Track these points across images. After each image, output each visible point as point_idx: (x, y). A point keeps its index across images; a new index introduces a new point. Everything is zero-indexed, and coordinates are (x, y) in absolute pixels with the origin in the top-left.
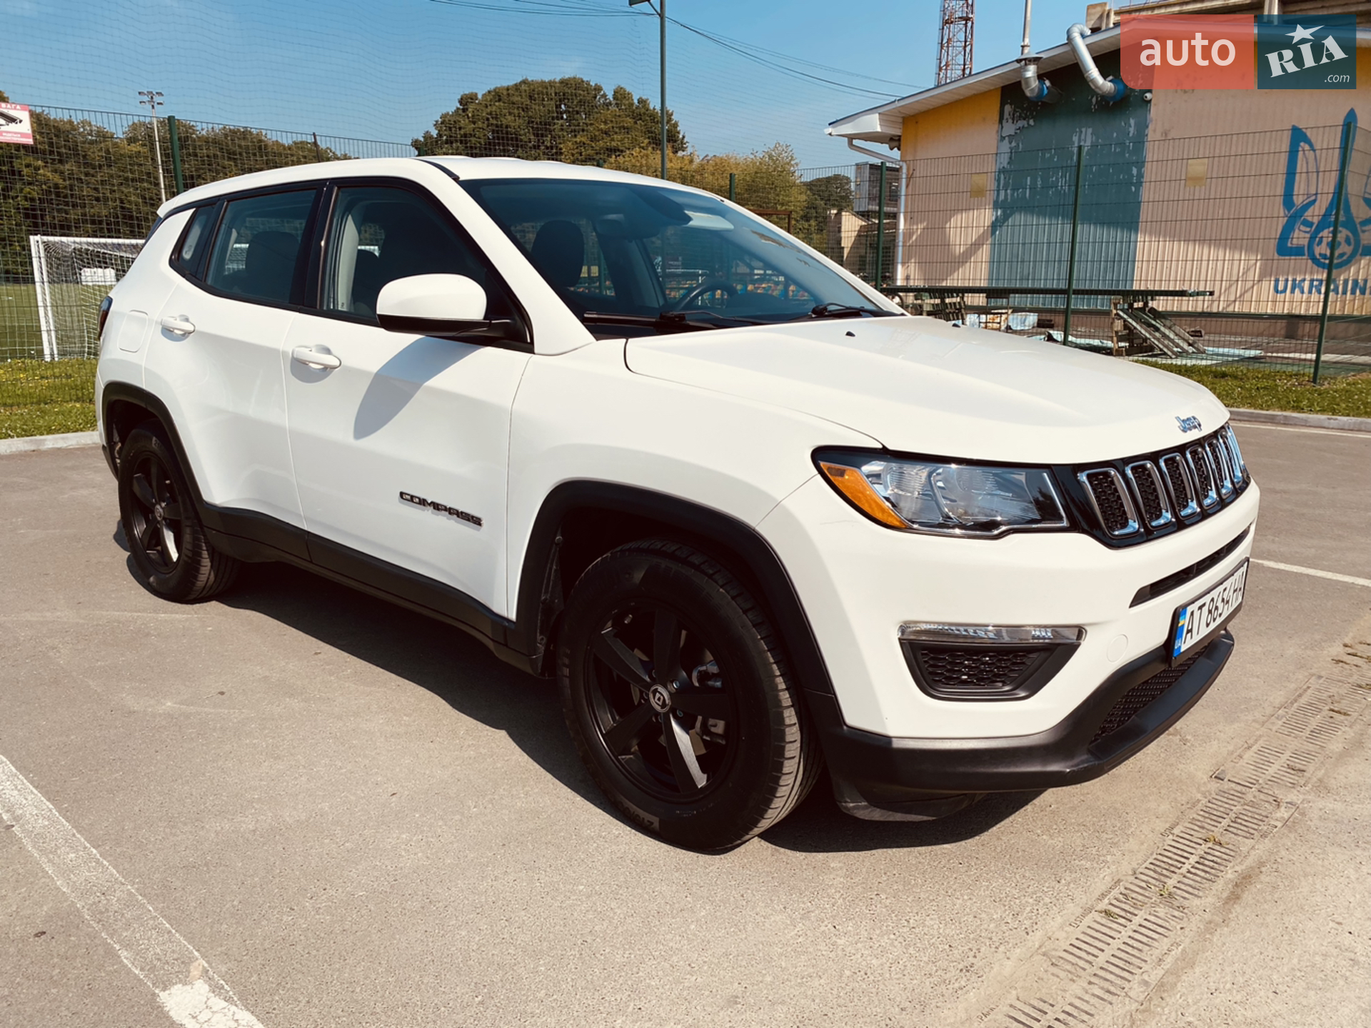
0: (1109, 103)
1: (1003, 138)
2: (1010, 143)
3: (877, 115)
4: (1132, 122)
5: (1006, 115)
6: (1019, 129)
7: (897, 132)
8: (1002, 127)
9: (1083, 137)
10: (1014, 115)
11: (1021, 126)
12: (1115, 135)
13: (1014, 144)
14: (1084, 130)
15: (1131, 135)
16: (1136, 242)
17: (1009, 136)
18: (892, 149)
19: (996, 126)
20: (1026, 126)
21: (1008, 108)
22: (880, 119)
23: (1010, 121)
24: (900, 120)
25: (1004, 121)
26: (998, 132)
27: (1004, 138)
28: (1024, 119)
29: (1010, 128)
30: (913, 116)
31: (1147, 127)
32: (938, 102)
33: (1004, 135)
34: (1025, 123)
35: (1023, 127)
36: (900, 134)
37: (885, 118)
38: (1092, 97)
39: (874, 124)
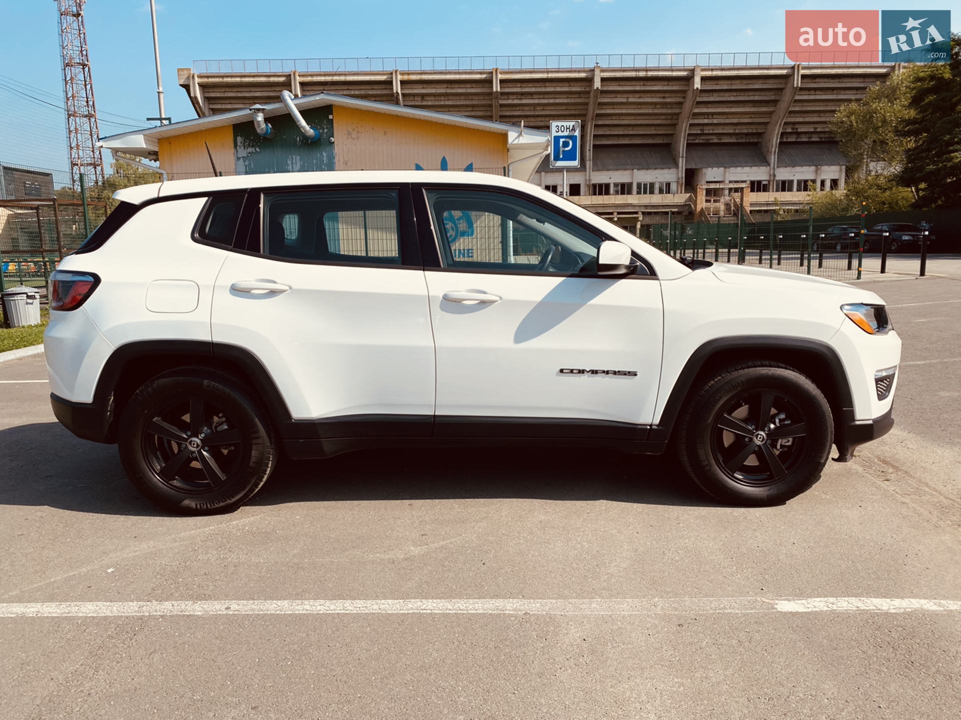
0: (308, 141)
1: (238, 159)
2: (245, 162)
3: (142, 136)
4: (324, 154)
5: (239, 143)
6: (250, 153)
7: (155, 148)
8: (237, 151)
9: (294, 161)
10: (244, 144)
11: (251, 151)
12: (315, 161)
13: (247, 163)
14: (294, 157)
15: (325, 162)
16: (338, 229)
17: (243, 157)
18: (150, 161)
19: (233, 150)
20: (254, 151)
21: (239, 139)
22: (144, 139)
23: (242, 148)
24: (157, 141)
25: (238, 148)
26: (234, 154)
27: (240, 158)
28: (252, 147)
29: (243, 152)
30: (166, 138)
31: (334, 158)
32: (188, 131)
33: (239, 156)
34: (253, 149)
35: (252, 152)
36: (157, 150)
37: (147, 138)
38: (297, 137)
39: (139, 142)
